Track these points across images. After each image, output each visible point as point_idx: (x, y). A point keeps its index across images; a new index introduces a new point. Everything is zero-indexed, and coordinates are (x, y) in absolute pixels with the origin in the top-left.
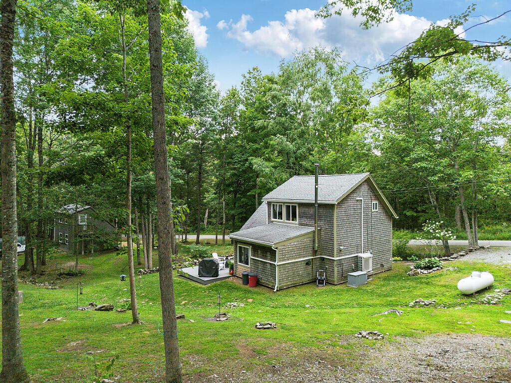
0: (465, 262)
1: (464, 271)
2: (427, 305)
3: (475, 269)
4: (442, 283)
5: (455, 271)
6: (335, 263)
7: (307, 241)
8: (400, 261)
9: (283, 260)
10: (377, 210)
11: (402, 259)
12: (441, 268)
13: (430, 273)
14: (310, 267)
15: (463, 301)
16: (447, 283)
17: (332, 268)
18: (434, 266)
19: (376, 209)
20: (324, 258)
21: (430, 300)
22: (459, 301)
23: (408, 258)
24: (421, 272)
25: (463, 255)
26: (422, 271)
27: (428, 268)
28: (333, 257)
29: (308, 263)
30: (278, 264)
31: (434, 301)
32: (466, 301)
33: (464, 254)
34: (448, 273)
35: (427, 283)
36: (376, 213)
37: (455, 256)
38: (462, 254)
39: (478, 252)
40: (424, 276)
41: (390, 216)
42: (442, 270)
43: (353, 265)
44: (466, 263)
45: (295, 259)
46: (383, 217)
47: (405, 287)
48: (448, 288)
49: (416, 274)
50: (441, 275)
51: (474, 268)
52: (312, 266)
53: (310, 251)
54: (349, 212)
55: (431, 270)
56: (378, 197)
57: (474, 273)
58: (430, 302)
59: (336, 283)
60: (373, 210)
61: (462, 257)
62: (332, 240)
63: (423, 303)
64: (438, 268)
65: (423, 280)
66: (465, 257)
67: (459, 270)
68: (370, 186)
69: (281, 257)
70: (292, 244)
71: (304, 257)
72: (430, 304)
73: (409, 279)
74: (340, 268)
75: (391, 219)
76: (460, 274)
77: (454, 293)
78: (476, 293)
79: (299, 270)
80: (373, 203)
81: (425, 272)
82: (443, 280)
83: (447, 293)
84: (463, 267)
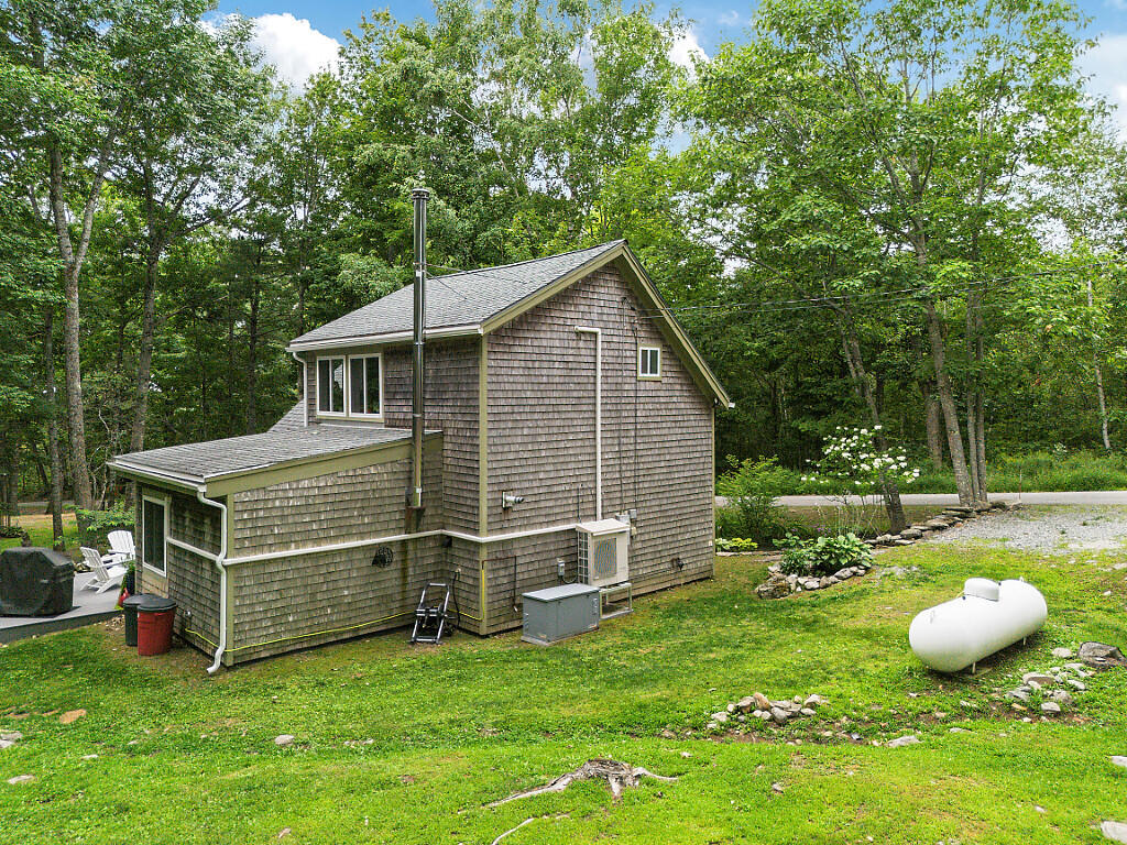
0: (944, 549)
1: (940, 581)
2: (782, 723)
3: (976, 571)
4: (860, 624)
5: (909, 577)
6: (484, 554)
7: (380, 474)
8: (751, 549)
9: (256, 548)
10: (658, 376)
11: (755, 545)
12: (867, 569)
13: (826, 586)
14: (391, 573)
15: (929, 701)
16: (877, 625)
17: (472, 574)
18: (844, 562)
19: (654, 370)
20: (450, 538)
21: (797, 698)
22: (911, 701)
23: (774, 541)
24: (798, 584)
25: (940, 529)
26: (801, 580)
27: (825, 569)
28: (476, 532)
29: (380, 557)
30: (229, 561)
31: (813, 706)
32: (941, 700)
33: (942, 524)
34: (888, 585)
35: (809, 626)
36: (653, 386)
37: (915, 529)
38: (935, 523)
39: (989, 520)
40: (806, 597)
41: (707, 401)
42: (867, 577)
43: (561, 562)
44: (948, 551)
45: (318, 541)
46: (682, 401)
47: (723, 643)
48: (878, 643)
49: (780, 590)
50: (862, 594)
51: (975, 568)
52: (404, 570)
53: (395, 512)
54: (544, 372)
55: (832, 578)
56: (659, 331)
57: (974, 584)
58: (796, 708)
59: (483, 630)
60: (640, 375)
61: (937, 534)
62: (473, 471)
63: (767, 715)
64: (854, 569)
65: (798, 614)
66: (945, 533)
67: (925, 576)
68: (630, 291)
69: (248, 533)
70: (306, 483)
71: (362, 535)
72: (794, 716)
73: (751, 610)
74: (502, 573)
75: (708, 409)
76: (926, 590)
77: (897, 663)
78: (982, 663)
79: (341, 584)
80: (640, 349)
81: (813, 583)
82: (865, 612)
83: (870, 667)
84: (938, 564)
